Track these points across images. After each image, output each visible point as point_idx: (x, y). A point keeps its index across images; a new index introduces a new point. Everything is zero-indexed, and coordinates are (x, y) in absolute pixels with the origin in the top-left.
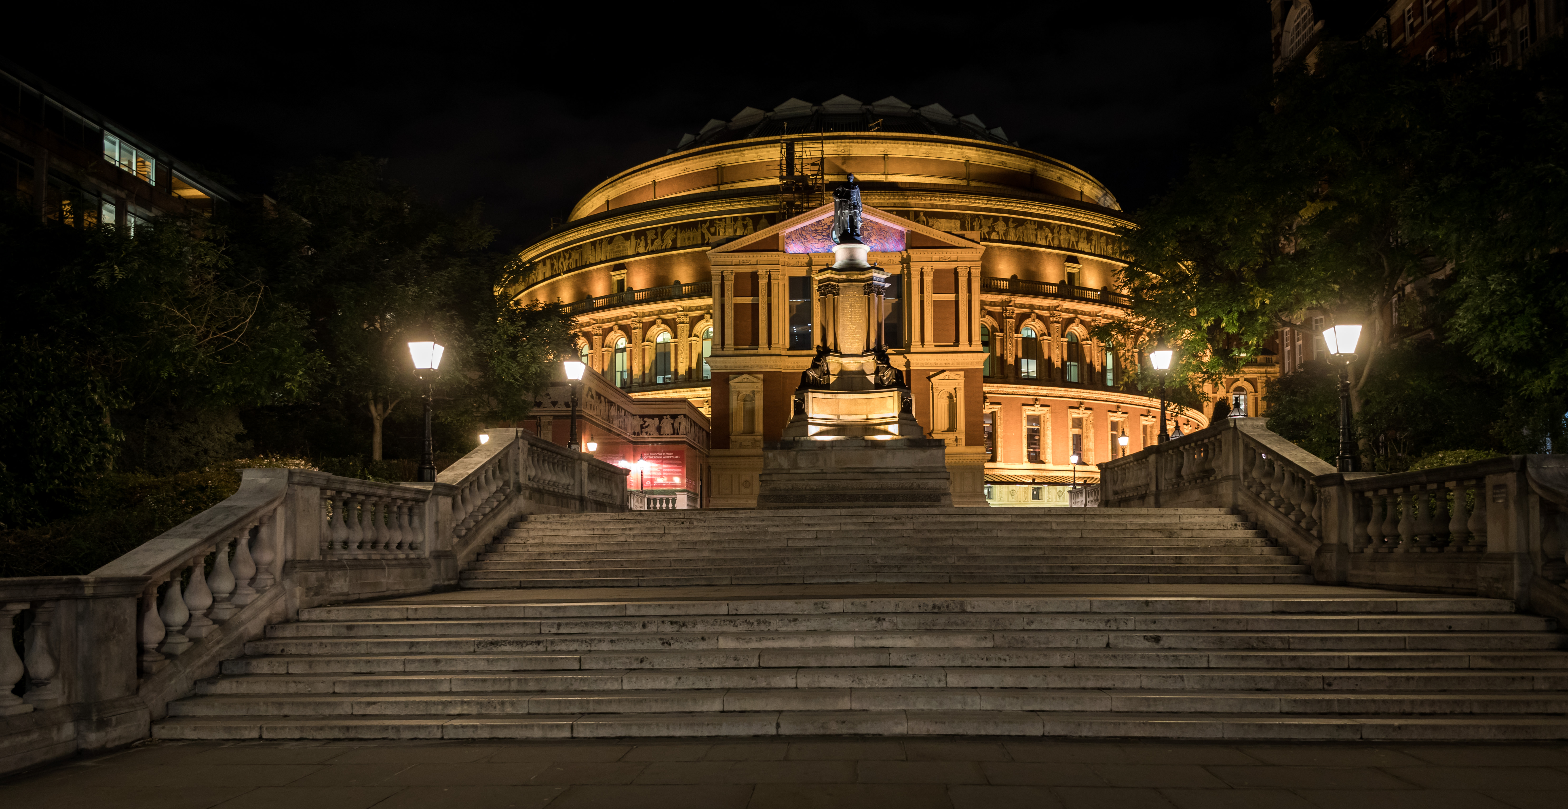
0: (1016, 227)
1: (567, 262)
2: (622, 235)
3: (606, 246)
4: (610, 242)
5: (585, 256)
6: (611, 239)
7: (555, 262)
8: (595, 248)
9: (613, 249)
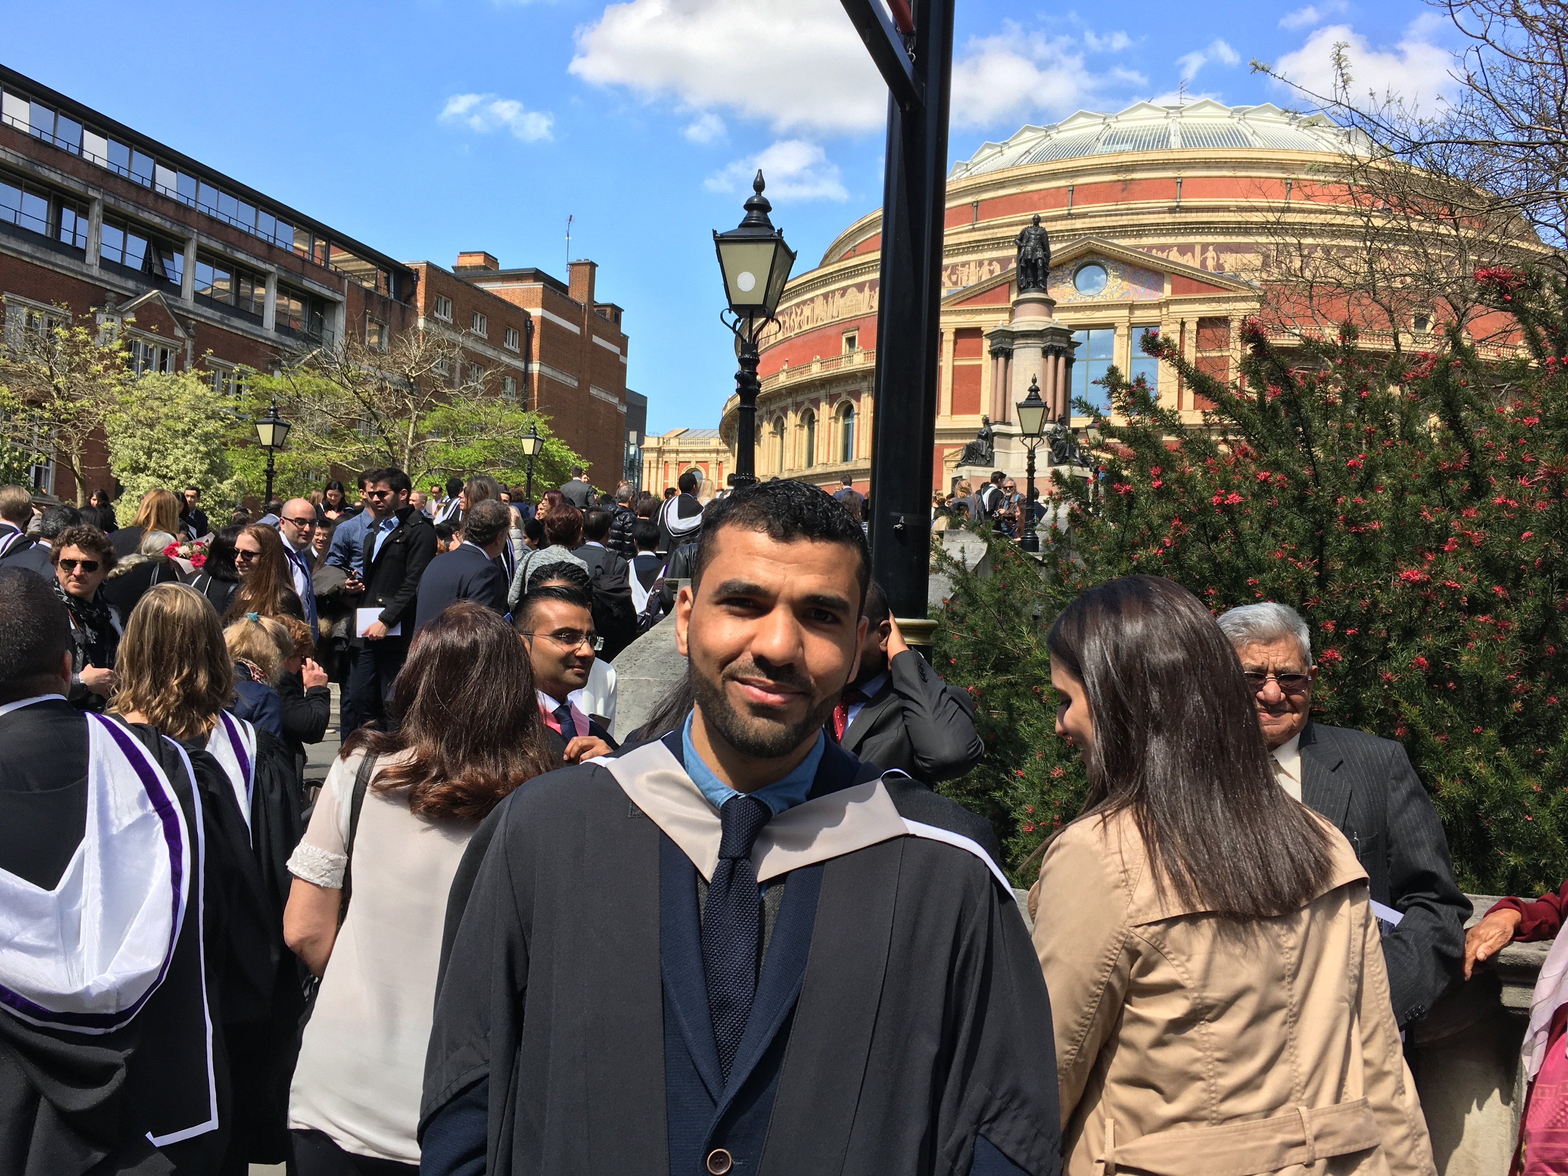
1: (799, 318)
2: (855, 285)
3: (838, 301)
4: (843, 295)
5: (817, 312)
6: (844, 290)
7: (787, 319)
8: (827, 303)
9: (845, 304)
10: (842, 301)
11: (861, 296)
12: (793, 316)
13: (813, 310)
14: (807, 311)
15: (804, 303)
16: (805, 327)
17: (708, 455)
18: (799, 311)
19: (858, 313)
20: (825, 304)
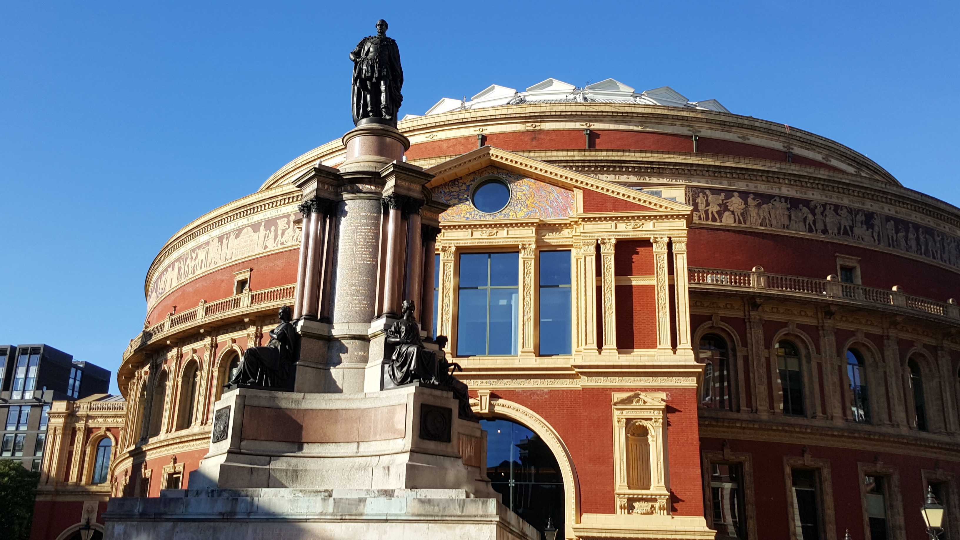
0: (759, 206)
1: (193, 263)
3: (233, 241)
4: (237, 237)
5: (211, 255)
6: (239, 232)
7: (182, 265)
8: (221, 245)
9: (239, 244)
10: (236, 242)
11: (255, 236)
12: (189, 261)
13: (207, 253)
14: (202, 255)
15: (199, 247)
16: (199, 272)
18: (194, 255)
19: (251, 254)
20: (220, 246)
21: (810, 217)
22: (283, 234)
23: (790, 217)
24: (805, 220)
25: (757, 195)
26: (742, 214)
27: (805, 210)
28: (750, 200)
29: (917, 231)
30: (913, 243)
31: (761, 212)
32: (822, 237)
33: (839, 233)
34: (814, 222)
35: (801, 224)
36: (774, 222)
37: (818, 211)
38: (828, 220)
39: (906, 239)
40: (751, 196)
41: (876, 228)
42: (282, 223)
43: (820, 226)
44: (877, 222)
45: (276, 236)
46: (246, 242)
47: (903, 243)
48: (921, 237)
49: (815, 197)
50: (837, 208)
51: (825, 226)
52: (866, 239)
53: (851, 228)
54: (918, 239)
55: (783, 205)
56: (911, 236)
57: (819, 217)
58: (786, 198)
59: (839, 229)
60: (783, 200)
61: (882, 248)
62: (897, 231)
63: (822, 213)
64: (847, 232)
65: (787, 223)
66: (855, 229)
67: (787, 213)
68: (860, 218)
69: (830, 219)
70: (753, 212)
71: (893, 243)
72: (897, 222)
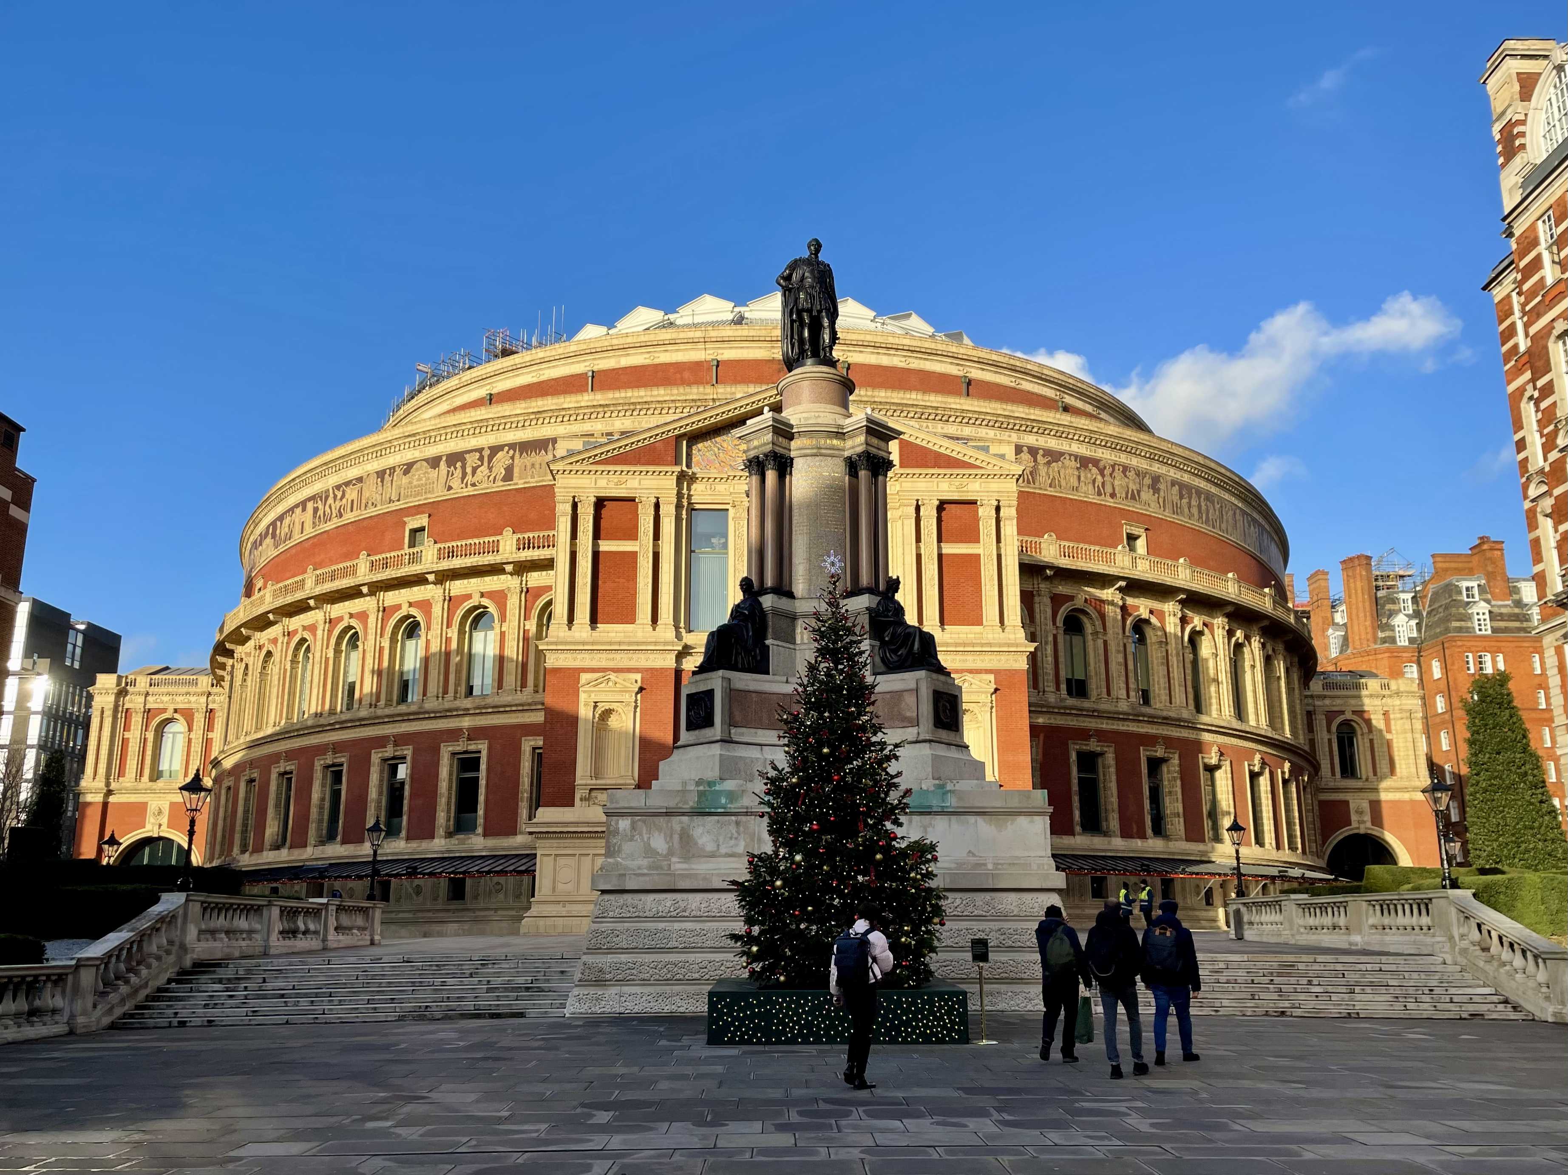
1: (338, 504)
2: (426, 460)
3: (400, 479)
4: (406, 472)
5: (366, 494)
6: (408, 467)
7: (320, 505)
8: (382, 481)
9: (410, 483)
10: (405, 480)
11: (433, 473)
12: (330, 500)
13: (361, 491)
14: (352, 494)
15: (347, 484)
16: (350, 517)
17: (193, 699)
18: (339, 494)
19: (429, 496)
20: (380, 484)
21: (1099, 478)
22: (474, 473)
23: (1079, 477)
24: (1094, 481)
25: (1048, 452)
26: (1031, 473)
27: (1094, 470)
28: (1039, 457)
29: (1199, 498)
30: (1195, 511)
31: (1051, 470)
32: (1110, 502)
33: (1127, 497)
34: (1103, 484)
35: (1091, 486)
36: (1063, 483)
37: (1107, 472)
38: (1116, 483)
39: (1189, 508)
40: (1041, 452)
41: (1162, 493)
42: (472, 460)
43: (1109, 489)
44: (1162, 486)
45: (464, 474)
46: (420, 479)
47: (1186, 510)
48: (1203, 504)
49: (1105, 456)
50: (1125, 469)
51: (1114, 489)
52: (1152, 505)
53: (1139, 492)
54: (1199, 506)
55: (1073, 463)
56: (1194, 503)
57: (1108, 479)
58: (1076, 457)
59: (1127, 494)
60: (1073, 458)
61: (1168, 515)
62: (1181, 497)
63: (1111, 475)
64: (1134, 497)
65: (1076, 484)
66: (1142, 494)
67: (1076, 473)
68: (1148, 481)
69: (1119, 481)
70: (1043, 470)
71: (1176, 510)
72: (1182, 486)
